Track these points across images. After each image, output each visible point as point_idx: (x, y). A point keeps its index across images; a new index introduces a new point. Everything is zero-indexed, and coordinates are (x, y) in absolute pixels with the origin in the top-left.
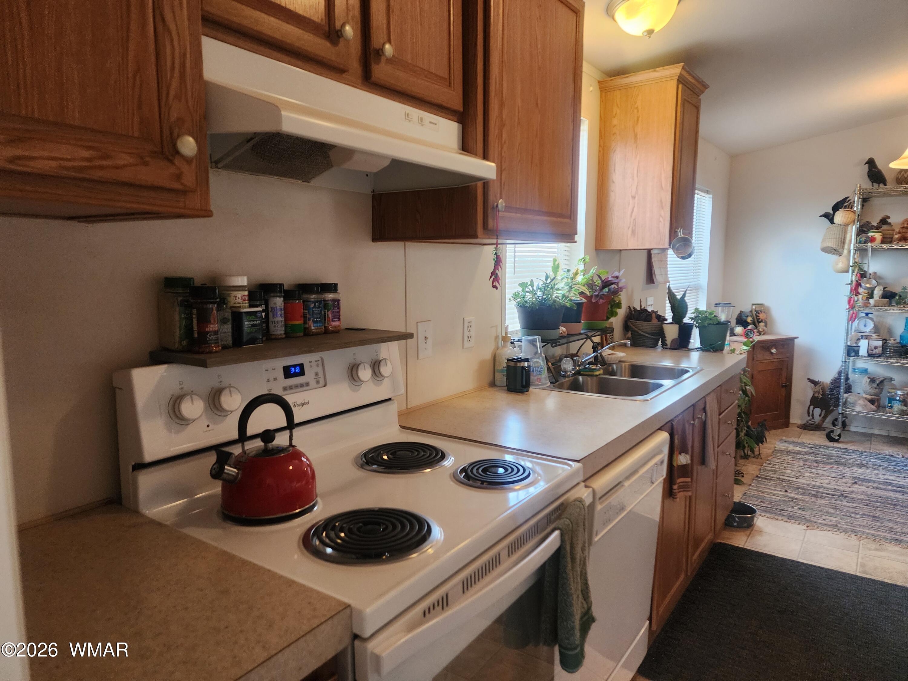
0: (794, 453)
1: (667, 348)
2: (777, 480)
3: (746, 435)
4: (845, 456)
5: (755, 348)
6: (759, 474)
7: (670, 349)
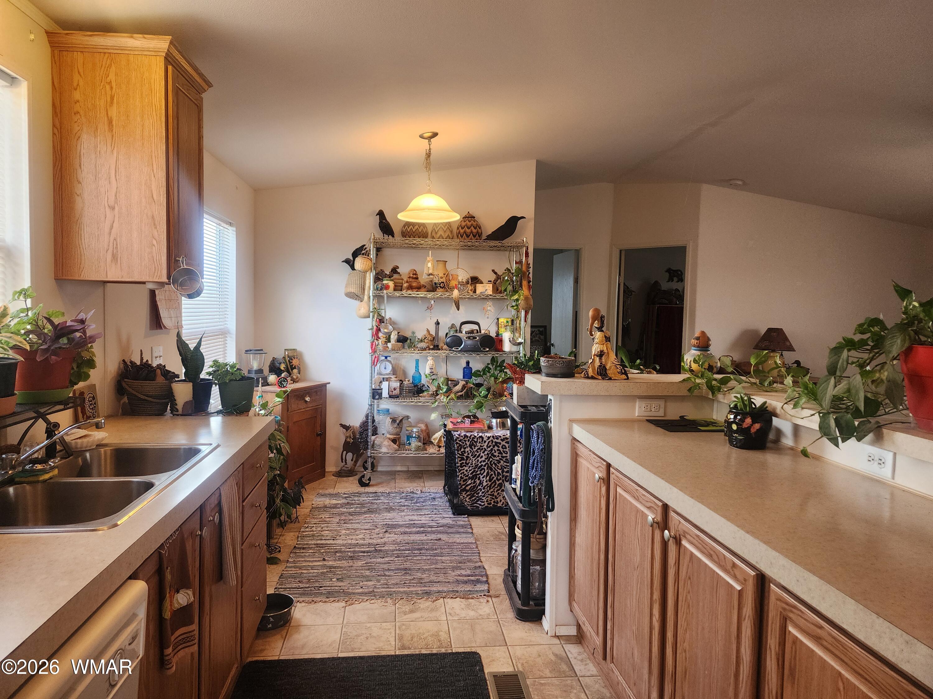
0: (330, 508)
1: (178, 415)
2: (314, 547)
3: (282, 500)
4: (375, 501)
5: (289, 398)
6: (297, 544)
7: (182, 415)
